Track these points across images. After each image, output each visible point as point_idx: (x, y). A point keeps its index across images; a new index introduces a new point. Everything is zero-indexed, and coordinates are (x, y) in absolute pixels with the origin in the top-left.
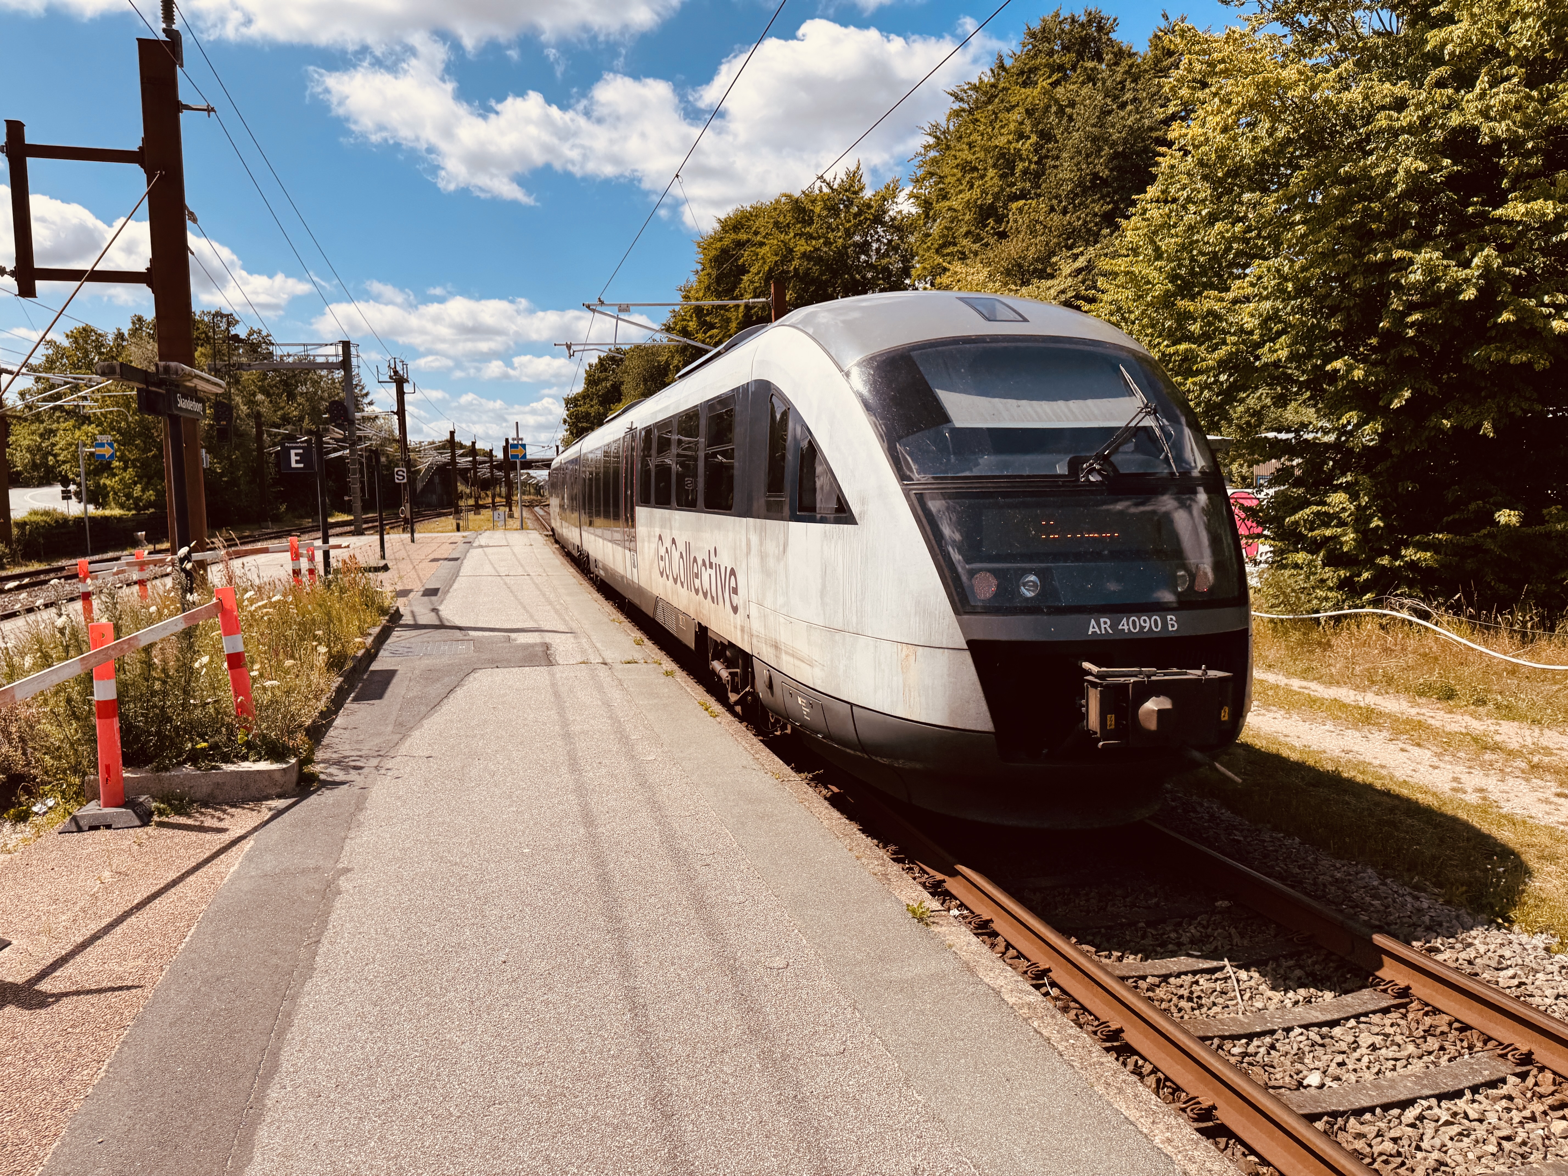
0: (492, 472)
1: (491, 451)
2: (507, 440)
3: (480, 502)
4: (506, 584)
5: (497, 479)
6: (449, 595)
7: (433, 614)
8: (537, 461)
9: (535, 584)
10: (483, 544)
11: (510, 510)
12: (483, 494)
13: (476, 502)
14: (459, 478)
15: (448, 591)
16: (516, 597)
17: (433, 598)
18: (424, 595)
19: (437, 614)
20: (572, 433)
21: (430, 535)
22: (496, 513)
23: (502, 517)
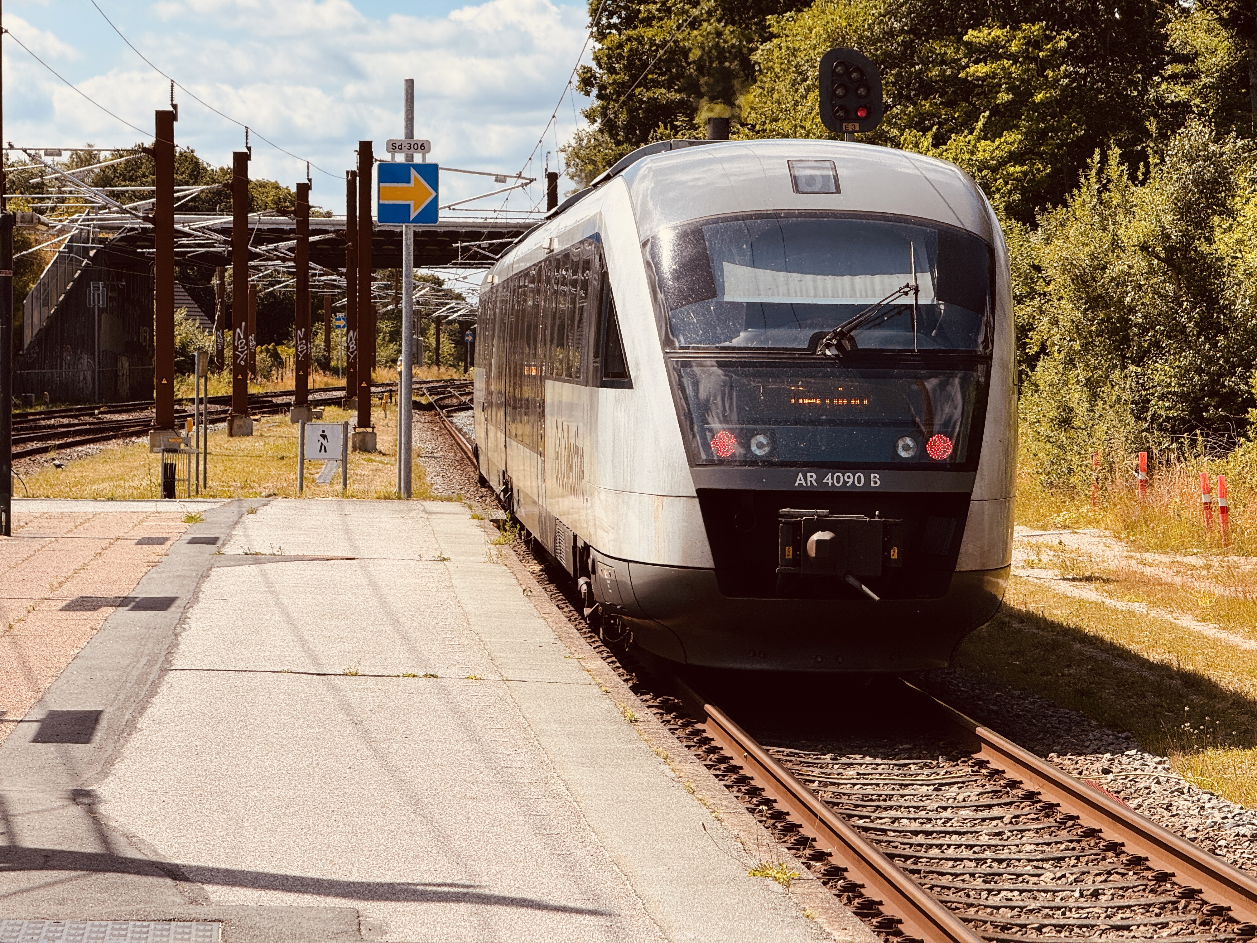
0: (302, 274)
1: (304, 189)
2: (365, 149)
3: (253, 390)
4: (346, 708)
5: (321, 302)
6: (136, 740)
7: (76, 811)
8: (474, 234)
9: (455, 711)
10: (262, 547)
11: (364, 420)
12: (262, 357)
13: (240, 385)
14: (179, 291)
15: (131, 727)
16: (382, 758)
17: (77, 750)
18: (41, 738)
19: (91, 810)
20: (609, 127)
21: (69, 506)
22: (313, 430)
23: (335, 445)
